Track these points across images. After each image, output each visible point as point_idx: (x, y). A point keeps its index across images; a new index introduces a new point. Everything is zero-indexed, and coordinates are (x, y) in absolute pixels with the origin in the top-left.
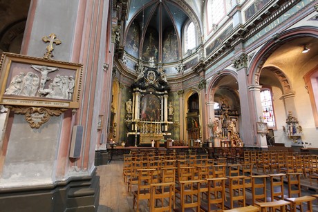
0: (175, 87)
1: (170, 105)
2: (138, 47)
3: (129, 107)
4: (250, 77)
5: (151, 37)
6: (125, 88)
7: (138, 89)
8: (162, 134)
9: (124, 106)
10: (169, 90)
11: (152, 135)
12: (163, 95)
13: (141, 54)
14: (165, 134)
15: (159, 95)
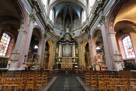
0: (79, 41)
1: (77, 49)
2: (62, 25)
3: (57, 51)
4: (107, 28)
5: (68, 20)
6: (55, 43)
7: (60, 43)
8: (72, 64)
9: (55, 51)
10: (75, 42)
11: (67, 64)
12: (73, 44)
13: (63, 28)
14: (73, 63)
15: (71, 45)
